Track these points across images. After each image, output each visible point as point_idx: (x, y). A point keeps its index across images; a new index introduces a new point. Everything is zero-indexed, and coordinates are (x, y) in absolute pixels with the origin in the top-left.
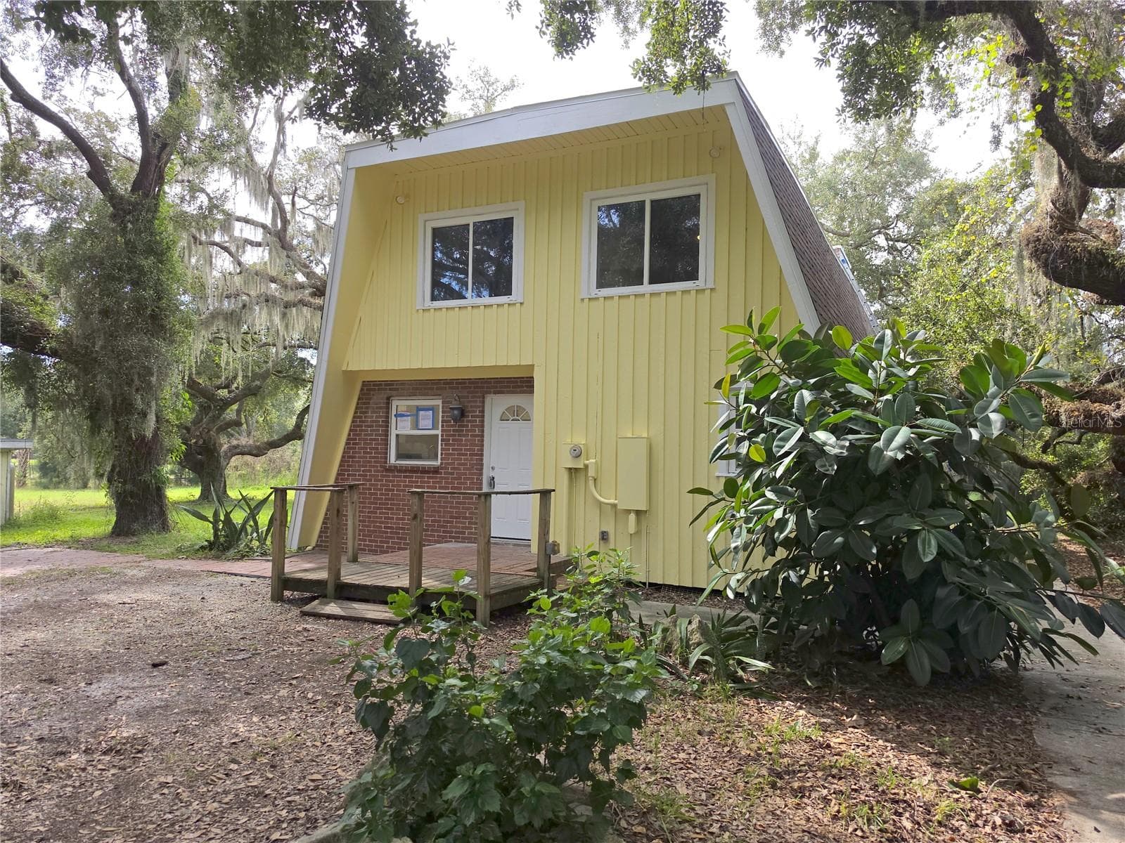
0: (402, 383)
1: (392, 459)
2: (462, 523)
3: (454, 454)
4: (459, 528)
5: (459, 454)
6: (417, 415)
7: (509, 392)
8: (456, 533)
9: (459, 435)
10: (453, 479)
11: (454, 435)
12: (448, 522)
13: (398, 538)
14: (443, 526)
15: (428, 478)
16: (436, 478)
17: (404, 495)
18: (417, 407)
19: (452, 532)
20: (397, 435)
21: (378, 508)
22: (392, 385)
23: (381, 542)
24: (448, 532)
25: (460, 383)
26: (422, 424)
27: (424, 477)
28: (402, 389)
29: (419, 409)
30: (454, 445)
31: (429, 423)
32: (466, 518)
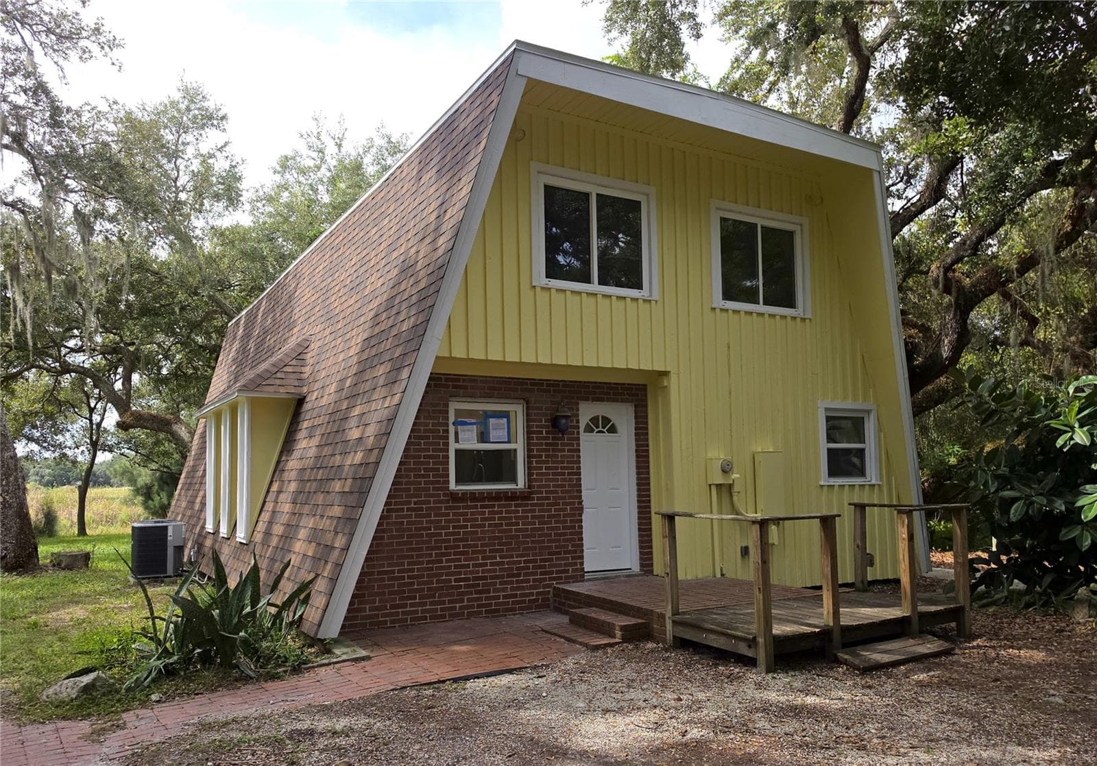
0: (473, 379)
1: (453, 486)
2: (563, 559)
3: (548, 474)
4: (560, 565)
5: (554, 474)
6: (486, 426)
7: (609, 400)
8: (557, 572)
9: (554, 450)
10: (548, 505)
11: (548, 450)
12: (545, 560)
13: (477, 592)
14: (540, 567)
15: (516, 506)
16: (527, 505)
17: (483, 532)
18: (485, 412)
19: (552, 572)
20: (457, 451)
21: (444, 555)
22: (458, 380)
23: (450, 602)
24: (546, 573)
25: (553, 385)
26: (493, 435)
27: (510, 506)
28: (472, 387)
29: (488, 415)
30: (547, 462)
31: (503, 434)
32: (569, 552)
